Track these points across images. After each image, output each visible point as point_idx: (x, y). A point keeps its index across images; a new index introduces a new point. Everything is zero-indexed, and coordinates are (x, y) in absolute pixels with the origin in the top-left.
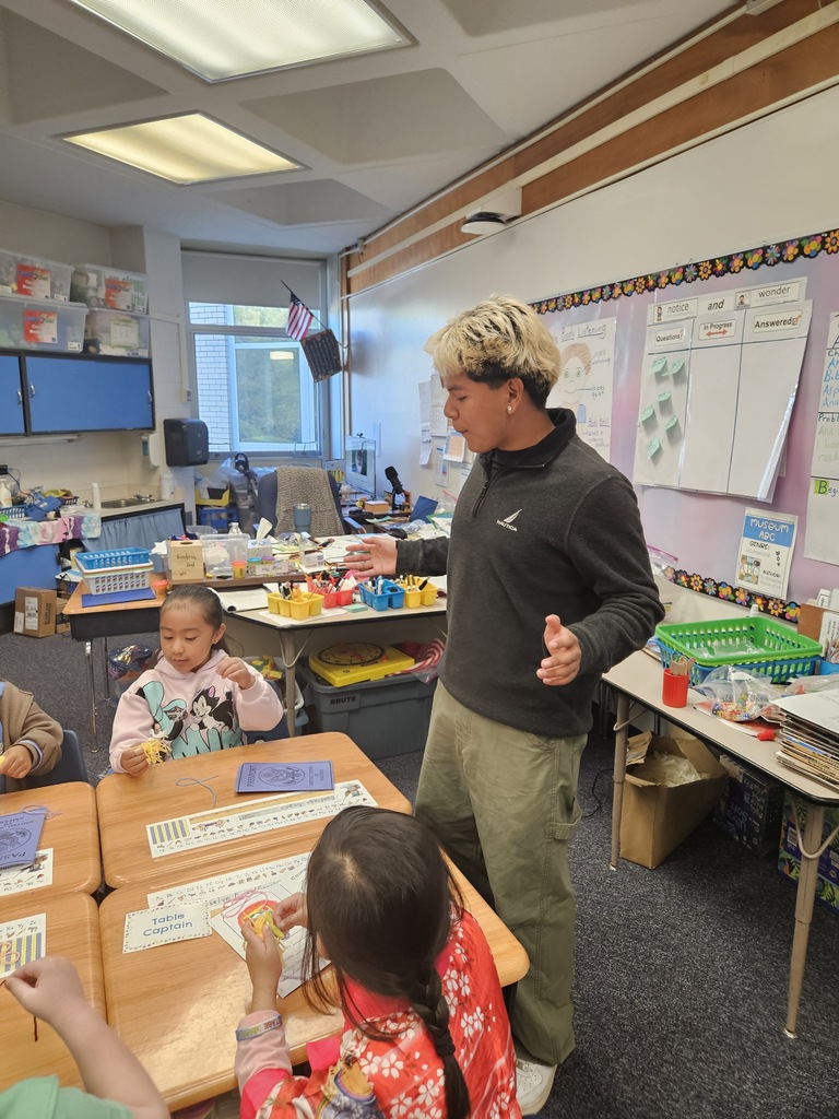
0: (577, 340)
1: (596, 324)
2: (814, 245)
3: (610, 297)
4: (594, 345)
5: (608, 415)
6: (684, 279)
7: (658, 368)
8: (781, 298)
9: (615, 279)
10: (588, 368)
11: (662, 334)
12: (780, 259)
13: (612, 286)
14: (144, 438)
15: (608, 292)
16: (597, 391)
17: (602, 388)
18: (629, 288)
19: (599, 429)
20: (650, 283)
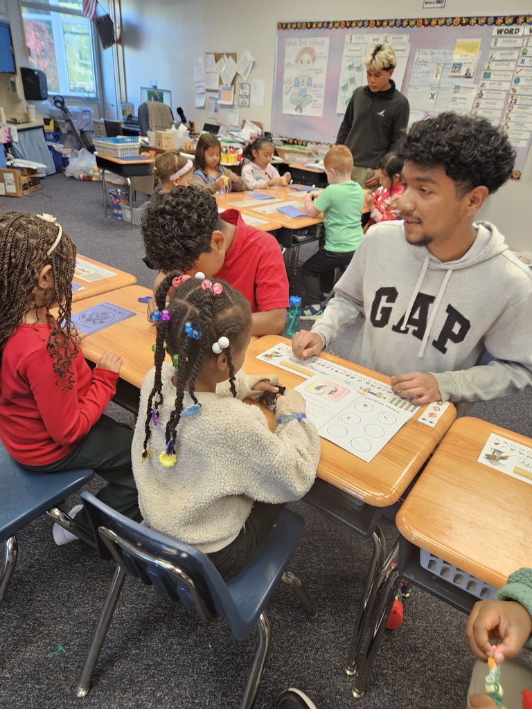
0: (308, 45)
1: (319, 39)
2: (413, 23)
3: (327, 27)
4: (317, 50)
5: (324, 83)
6: (363, 25)
7: (350, 63)
8: (400, 41)
9: (331, 20)
10: (314, 60)
11: (352, 48)
12: (401, 25)
13: (328, 23)
14: (12, 79)
15: (327, 25)
16: (318, 71)
17: (321, 70)
18: (337, 25)
19: (319, 89)
20: (348, 25)
